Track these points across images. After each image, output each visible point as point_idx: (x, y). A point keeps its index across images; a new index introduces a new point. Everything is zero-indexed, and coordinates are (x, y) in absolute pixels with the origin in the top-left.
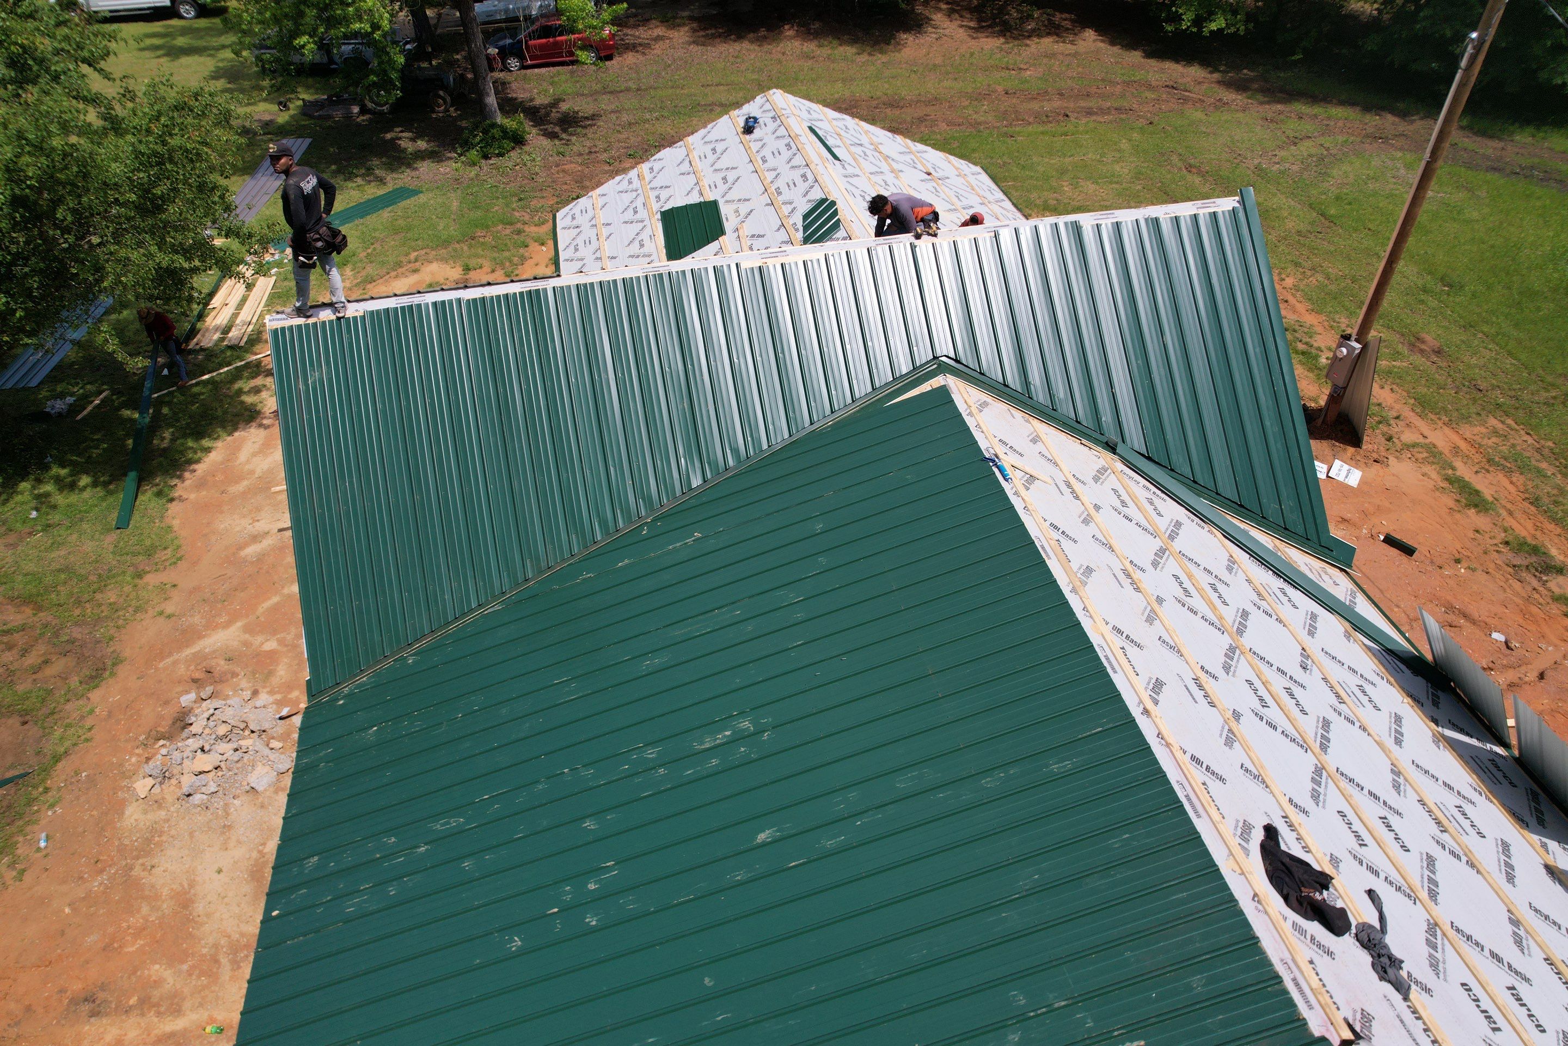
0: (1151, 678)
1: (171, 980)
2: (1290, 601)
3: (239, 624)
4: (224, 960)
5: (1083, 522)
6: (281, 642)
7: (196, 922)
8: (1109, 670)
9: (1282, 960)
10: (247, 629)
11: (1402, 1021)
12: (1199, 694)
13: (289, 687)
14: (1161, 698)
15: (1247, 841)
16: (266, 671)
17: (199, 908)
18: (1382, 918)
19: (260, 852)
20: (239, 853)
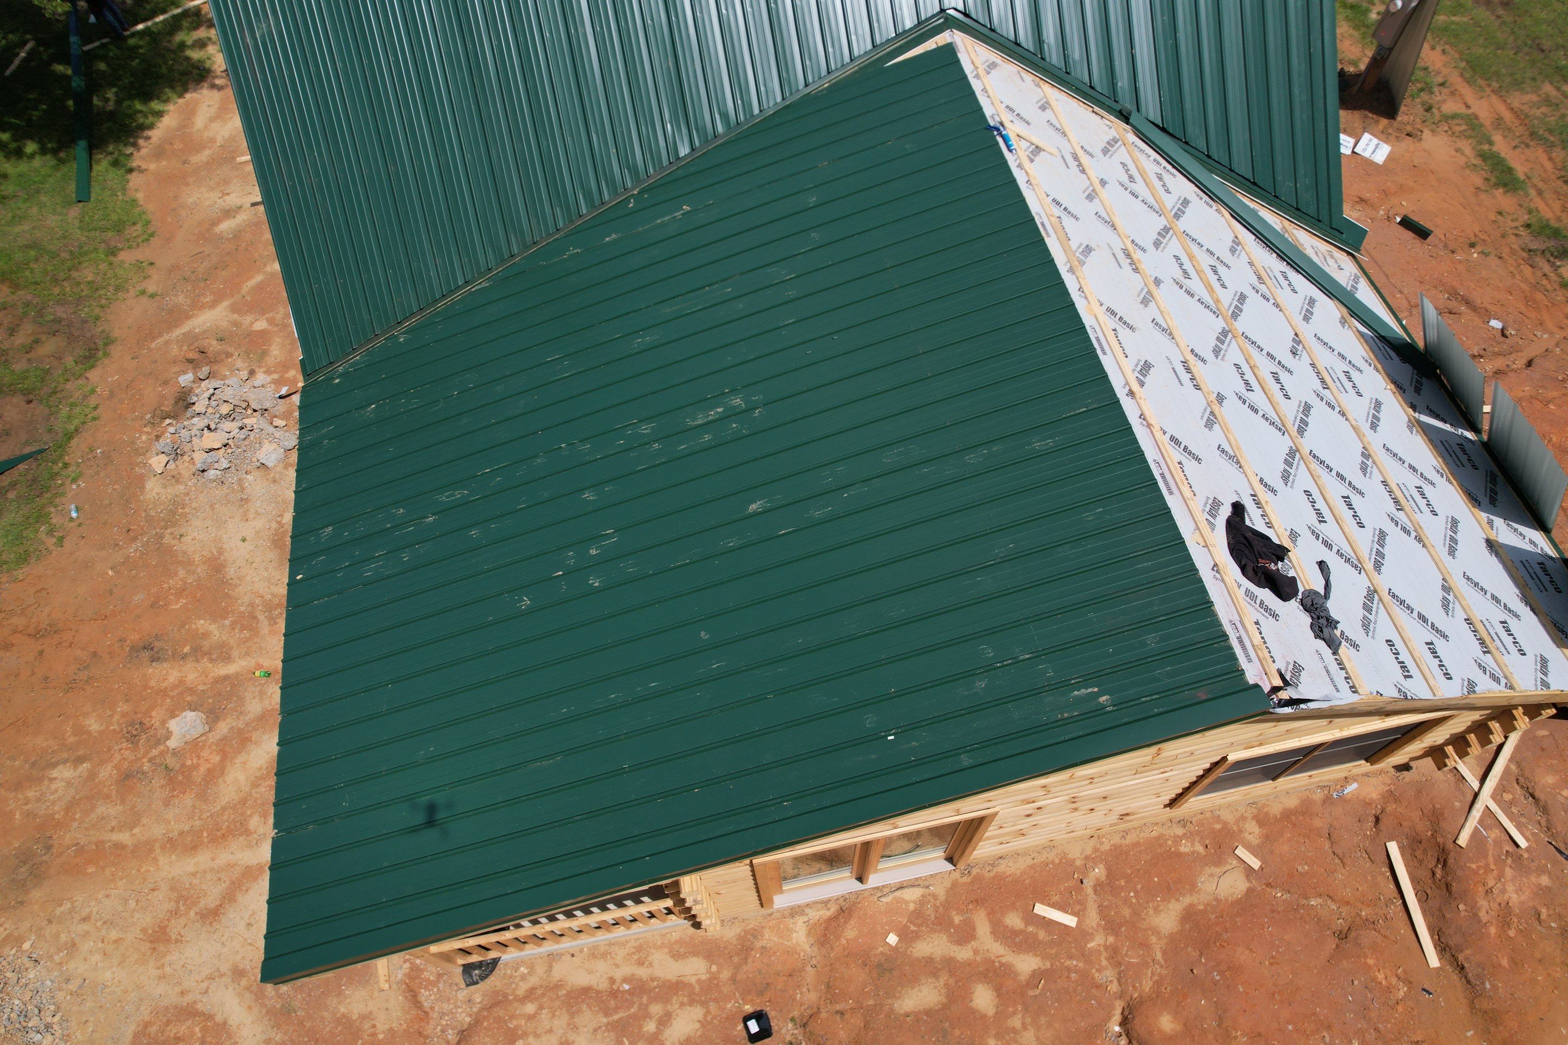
0: (1139, 360)
1: (216, 633)
2: (1290, 285)
3: (225, 304)
4: (261, 617)
5: (1087, 198)
6: (271, 321)
7: (231, 584)
8: (1099, 352)
9: (1231, 621)
10: (234, 309)
11: (1327, 671)
12: (1185, 377)
13: (285, 366)
14: (1147, 380)
15: (1214, 517)
16: (260, 351)
17: (231, 572)
18: (1327, 586)
19: (279, 523)
20: (259, 523)
